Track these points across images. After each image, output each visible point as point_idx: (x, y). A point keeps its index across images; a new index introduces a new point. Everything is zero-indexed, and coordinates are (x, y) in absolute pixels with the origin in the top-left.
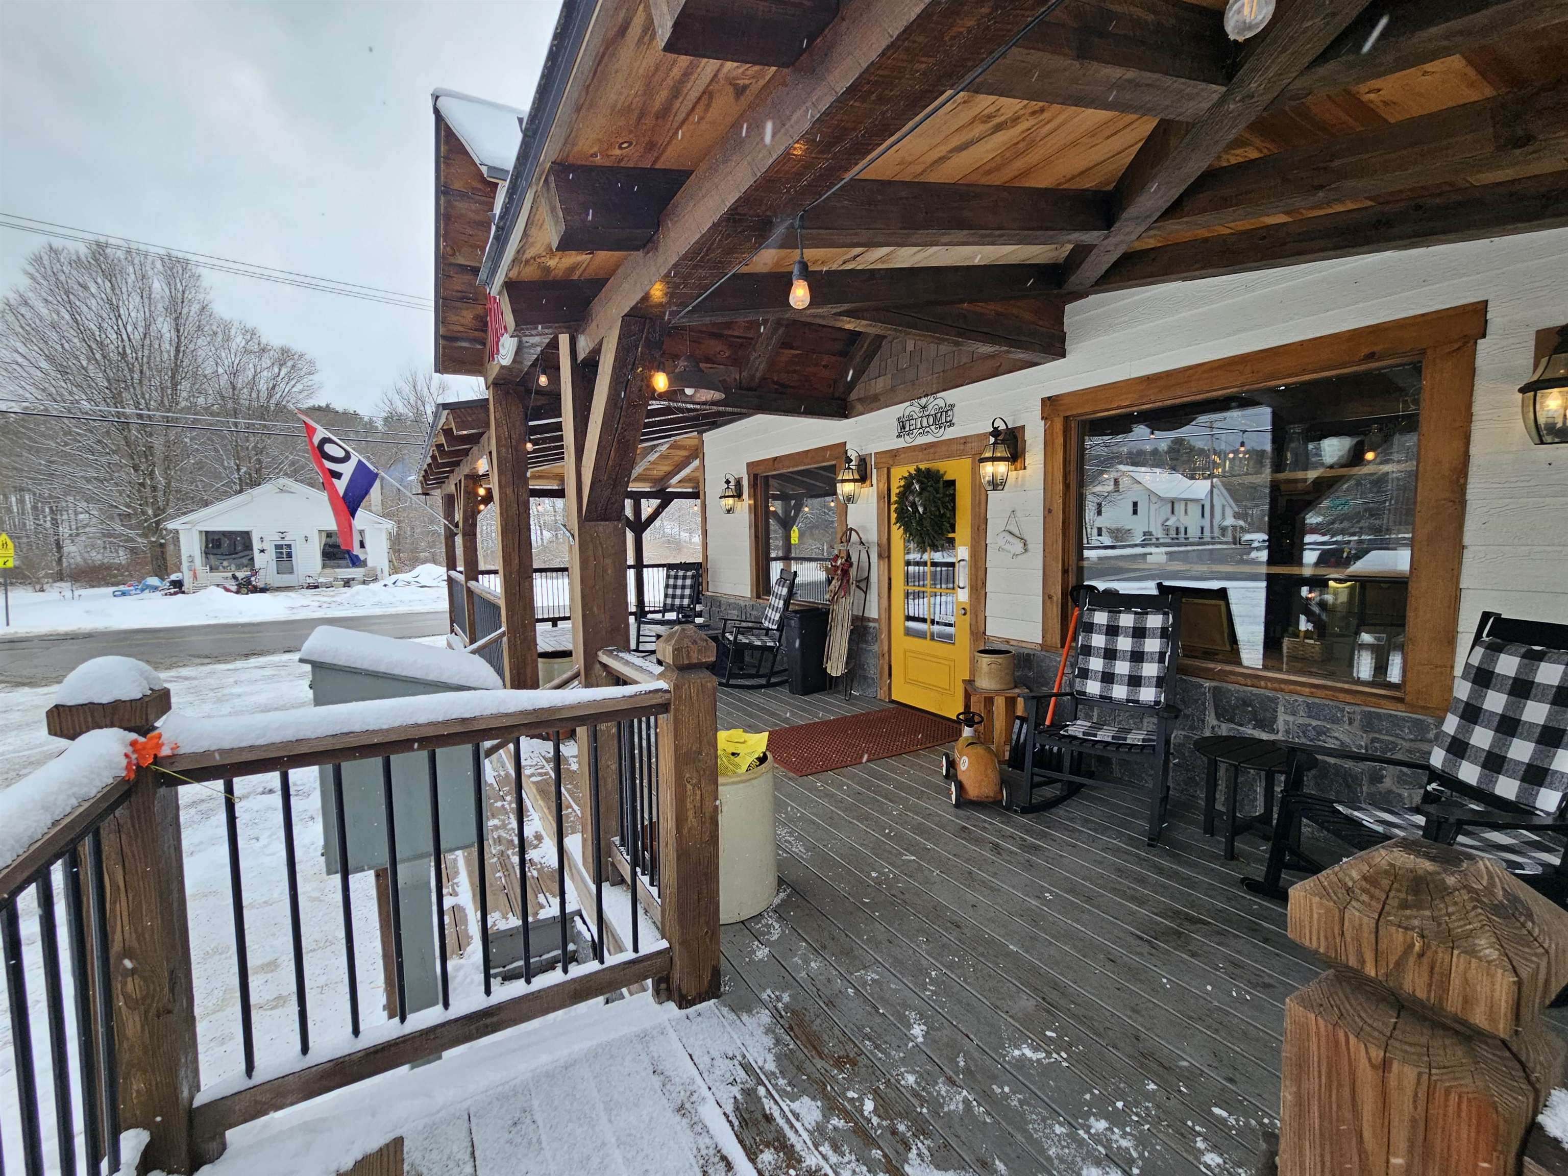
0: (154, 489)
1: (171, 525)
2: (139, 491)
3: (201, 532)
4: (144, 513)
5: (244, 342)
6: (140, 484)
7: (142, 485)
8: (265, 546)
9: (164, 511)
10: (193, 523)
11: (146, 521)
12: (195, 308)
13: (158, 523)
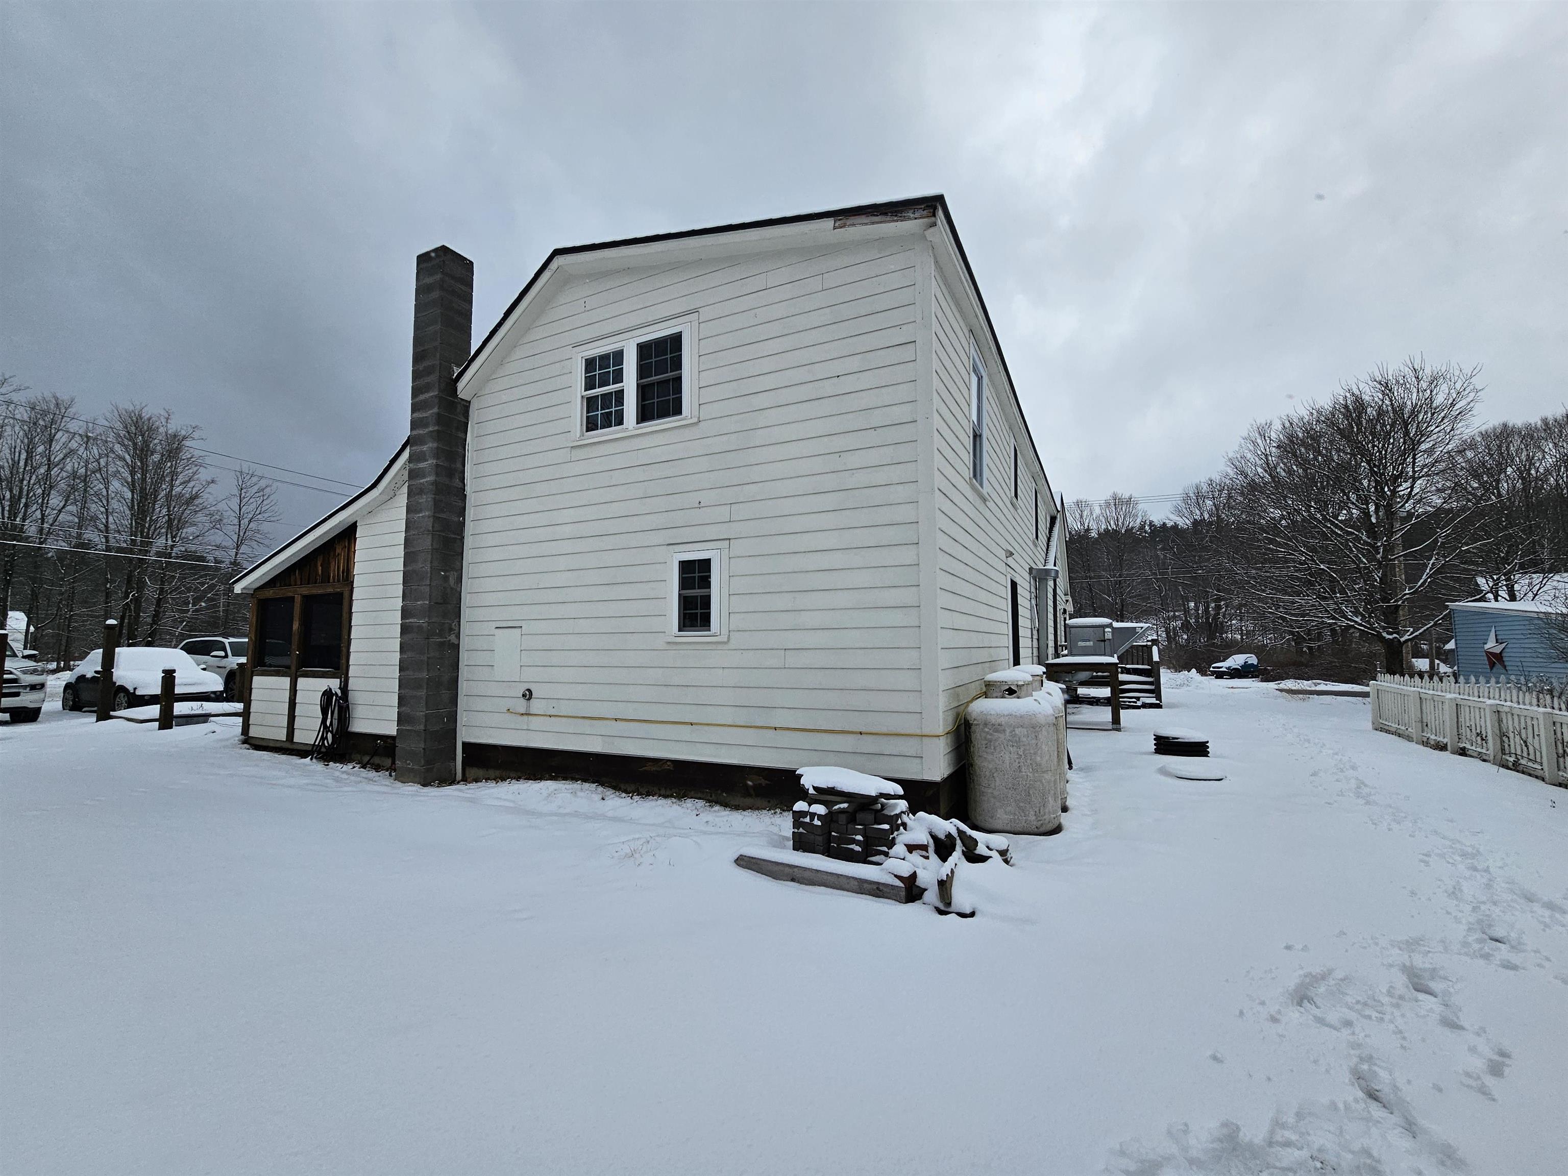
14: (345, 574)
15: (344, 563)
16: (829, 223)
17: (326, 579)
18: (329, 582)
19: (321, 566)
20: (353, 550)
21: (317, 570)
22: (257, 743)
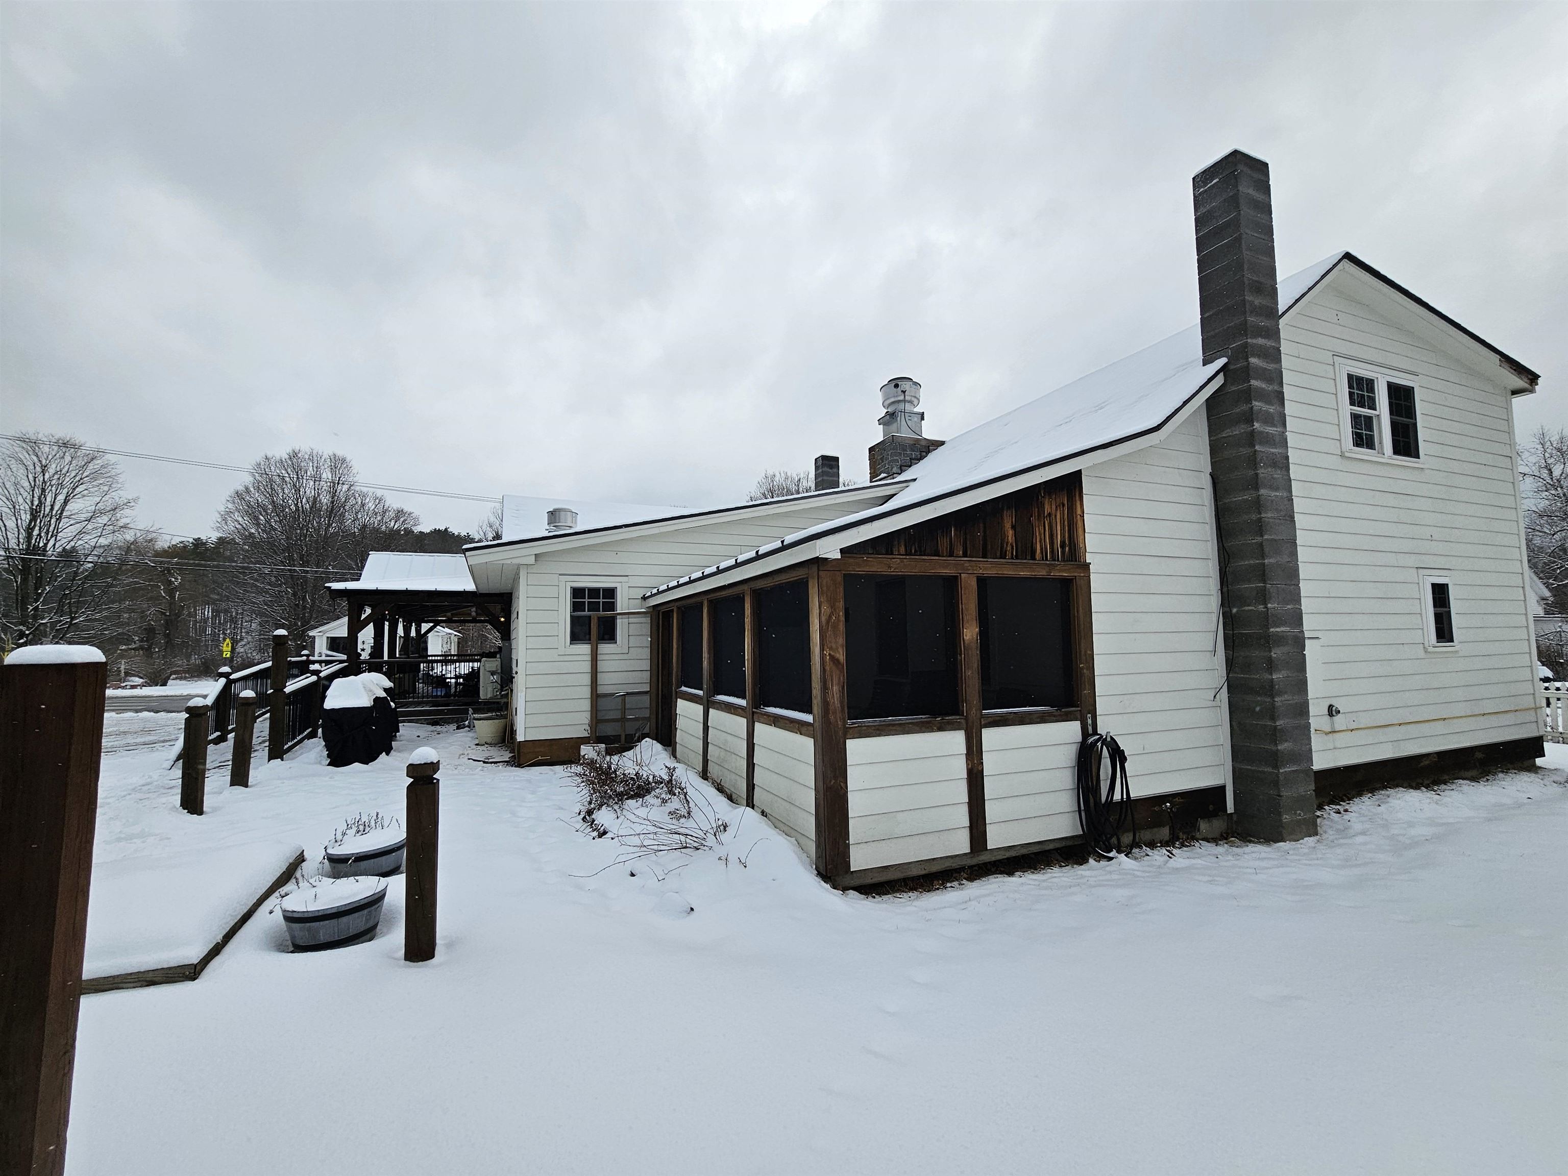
0: (304, 608)
1: (311, 633)
2: (295, 610)
3: (328, 637)
4: (296, 624)
5: (374, 506)
6: (296, 605)
7: (297, 605)
8: (365, 646)
9: (308, 622)
10: (324, 632)
11: (296, 630)
12: (345, 487)
13: (304, 631)
14: (1067, 549)
15: (1063, 529)
16: (1497, 357)
17: (1026, 551)
18: (1033, 558)
19: (1013, 527)
20: (1079, 512)
21: (1004, 536)
22: (868, 881)
